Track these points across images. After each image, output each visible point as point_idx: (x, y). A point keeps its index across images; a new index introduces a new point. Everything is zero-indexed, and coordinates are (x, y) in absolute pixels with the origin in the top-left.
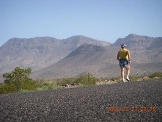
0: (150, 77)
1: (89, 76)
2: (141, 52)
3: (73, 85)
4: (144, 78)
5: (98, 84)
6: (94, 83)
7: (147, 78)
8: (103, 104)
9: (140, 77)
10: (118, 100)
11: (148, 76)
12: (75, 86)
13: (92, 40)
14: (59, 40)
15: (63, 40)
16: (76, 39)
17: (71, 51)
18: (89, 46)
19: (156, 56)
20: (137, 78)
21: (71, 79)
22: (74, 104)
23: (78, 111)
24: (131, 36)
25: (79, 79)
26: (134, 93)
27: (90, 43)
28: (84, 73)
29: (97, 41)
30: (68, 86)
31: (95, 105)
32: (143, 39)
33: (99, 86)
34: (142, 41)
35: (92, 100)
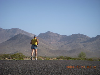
0: (57, 59)
1: (20, 54)
2: (53, 43)
3: (9, 58)
4: (54, 59)
5: (25, 59)
6: (23, 59)
7: (56, 59)
8: (27, 71)
9: (52, 58)
10: (36, 69)
11: (56, 58)
12: (11, 59)
13: (25, 32)
14: (4, 30)
15: (6, 30)
16: (15, 30)
17: (11, 37)
18: (22, 36)
19: (62, 46)
20: (50, 58)
21: (9, 55)
22: (8, 69)
23: (11, 73)
24: (49, 32)
25: (14, 55)
26: (46, 67)
27: (23, 34)
28: (17, 52)
29: (28, 33)
30: (6, 59)
31: (22, 71)
32: (56, 35)
33: (25, 60)
34: (55, 36)
35: (20, 68)
